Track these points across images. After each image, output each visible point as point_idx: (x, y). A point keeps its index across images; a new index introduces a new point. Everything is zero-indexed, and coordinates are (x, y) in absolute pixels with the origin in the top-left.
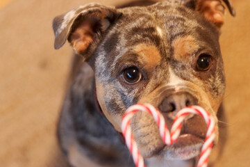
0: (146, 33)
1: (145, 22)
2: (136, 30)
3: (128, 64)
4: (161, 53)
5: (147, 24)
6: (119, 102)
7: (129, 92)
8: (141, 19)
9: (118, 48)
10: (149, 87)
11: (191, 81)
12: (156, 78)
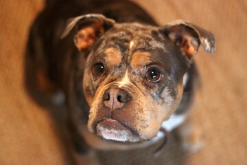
0: (119, 42)
1: (123, 35)
2: (114, 39)
3: (99, 60)
4: (123, 58)
5: (124, 37)
6: (91, 88)
7: (95, 81)
8: (122, 32)
9: (99, 49)
10: (106, 80)
11: (135, 85)
12: (112, 75)
